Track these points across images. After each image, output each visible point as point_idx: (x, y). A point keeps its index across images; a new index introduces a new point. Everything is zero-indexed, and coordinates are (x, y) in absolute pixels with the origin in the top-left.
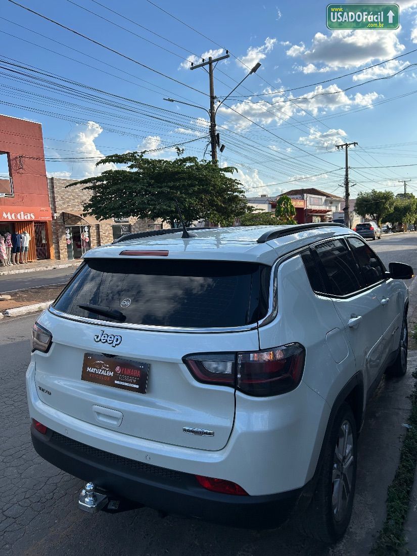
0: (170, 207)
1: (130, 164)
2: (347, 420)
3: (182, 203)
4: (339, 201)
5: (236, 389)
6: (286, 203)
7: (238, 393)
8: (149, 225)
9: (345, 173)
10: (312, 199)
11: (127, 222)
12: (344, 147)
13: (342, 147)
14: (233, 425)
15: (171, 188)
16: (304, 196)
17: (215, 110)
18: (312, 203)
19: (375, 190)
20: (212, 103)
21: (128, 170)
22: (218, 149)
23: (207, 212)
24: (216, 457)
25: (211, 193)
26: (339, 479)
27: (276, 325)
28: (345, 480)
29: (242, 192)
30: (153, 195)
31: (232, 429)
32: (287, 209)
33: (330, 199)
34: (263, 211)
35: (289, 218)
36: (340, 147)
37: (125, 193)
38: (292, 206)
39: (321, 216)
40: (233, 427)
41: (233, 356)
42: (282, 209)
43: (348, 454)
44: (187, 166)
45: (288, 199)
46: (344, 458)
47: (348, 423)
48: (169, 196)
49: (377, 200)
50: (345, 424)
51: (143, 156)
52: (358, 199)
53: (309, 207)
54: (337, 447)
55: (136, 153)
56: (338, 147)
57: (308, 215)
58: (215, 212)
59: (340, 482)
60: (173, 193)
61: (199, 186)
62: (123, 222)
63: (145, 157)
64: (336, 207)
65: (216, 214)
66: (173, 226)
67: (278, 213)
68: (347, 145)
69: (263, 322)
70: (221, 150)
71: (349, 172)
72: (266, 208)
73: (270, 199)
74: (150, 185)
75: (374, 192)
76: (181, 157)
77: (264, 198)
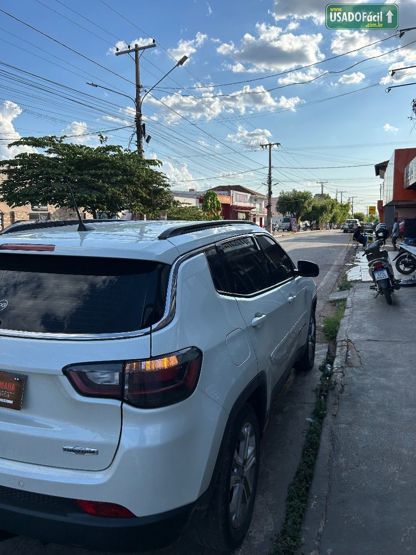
0: (90, 196)
1: (47, 148)
2: (249, 422)
3: (104, 193)
4: (263, 199)
5: (123, 401)
6: (213, 199)
7: (124, 405)
8: (71, 215)
9: (268, 172)
10: (238, 196)
11: (47, 210)
12: (268, 146)
13: (266, 147)
14: (119, 441)
15: (92, 176)
16: (230, 192)
17: (141, 99)
18: (238, 200)
19: (296, 190)
20: (138, 92)
21: (46, 155)
22: (143, 140)
23: (131, 203)
24: (99, 478)
25: (135, 184)
26: (238, 484)
27: (172, 327)
28: (246, 484)
29: (168, 185)
30: (73, 182)
31: (118, 446)
32: (214, 204)
33: (255, 197)
34: (190, 206)
35: (216, 214)
36: (264, 147)
37: (41, 179)
38: (218, 202)
39: (245, 213)
40: (119, 444)
41: (121, 365)
42: (209, 204)
43: (250, 457)
44: (110, 154)
45: (215, 195)
46: (245, 461)
47: (250, 425)
48: (90, 185)
49: (296, 199)
50: (247, 426)
51: (62, 141)
52: (280, 198)
53: (235, 203)
54: (236, 452)
55: (55, 137)
56: (262, 146)
57: (234, 211)
58: (140, 204)
59: (240, 486)
60: (94, 182)
61: (123, 176)
62: (41, 210)
63: (65, 142)
64: (260, 204)
65: (140, 206)
66: (94, 217)
67: (205, 208)
68: (270, 145)
69: (158, 325)
70: (148, 141)
71: (272, 171)
72: (193, 202)
73: (198, 194)
74: (70, 171)
75: (294, 191)
76: (104, 145)
77: (193, 193)
